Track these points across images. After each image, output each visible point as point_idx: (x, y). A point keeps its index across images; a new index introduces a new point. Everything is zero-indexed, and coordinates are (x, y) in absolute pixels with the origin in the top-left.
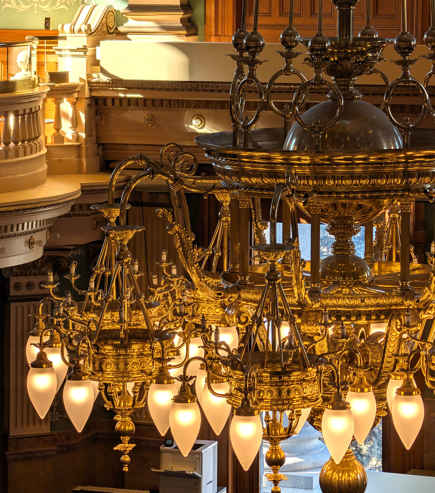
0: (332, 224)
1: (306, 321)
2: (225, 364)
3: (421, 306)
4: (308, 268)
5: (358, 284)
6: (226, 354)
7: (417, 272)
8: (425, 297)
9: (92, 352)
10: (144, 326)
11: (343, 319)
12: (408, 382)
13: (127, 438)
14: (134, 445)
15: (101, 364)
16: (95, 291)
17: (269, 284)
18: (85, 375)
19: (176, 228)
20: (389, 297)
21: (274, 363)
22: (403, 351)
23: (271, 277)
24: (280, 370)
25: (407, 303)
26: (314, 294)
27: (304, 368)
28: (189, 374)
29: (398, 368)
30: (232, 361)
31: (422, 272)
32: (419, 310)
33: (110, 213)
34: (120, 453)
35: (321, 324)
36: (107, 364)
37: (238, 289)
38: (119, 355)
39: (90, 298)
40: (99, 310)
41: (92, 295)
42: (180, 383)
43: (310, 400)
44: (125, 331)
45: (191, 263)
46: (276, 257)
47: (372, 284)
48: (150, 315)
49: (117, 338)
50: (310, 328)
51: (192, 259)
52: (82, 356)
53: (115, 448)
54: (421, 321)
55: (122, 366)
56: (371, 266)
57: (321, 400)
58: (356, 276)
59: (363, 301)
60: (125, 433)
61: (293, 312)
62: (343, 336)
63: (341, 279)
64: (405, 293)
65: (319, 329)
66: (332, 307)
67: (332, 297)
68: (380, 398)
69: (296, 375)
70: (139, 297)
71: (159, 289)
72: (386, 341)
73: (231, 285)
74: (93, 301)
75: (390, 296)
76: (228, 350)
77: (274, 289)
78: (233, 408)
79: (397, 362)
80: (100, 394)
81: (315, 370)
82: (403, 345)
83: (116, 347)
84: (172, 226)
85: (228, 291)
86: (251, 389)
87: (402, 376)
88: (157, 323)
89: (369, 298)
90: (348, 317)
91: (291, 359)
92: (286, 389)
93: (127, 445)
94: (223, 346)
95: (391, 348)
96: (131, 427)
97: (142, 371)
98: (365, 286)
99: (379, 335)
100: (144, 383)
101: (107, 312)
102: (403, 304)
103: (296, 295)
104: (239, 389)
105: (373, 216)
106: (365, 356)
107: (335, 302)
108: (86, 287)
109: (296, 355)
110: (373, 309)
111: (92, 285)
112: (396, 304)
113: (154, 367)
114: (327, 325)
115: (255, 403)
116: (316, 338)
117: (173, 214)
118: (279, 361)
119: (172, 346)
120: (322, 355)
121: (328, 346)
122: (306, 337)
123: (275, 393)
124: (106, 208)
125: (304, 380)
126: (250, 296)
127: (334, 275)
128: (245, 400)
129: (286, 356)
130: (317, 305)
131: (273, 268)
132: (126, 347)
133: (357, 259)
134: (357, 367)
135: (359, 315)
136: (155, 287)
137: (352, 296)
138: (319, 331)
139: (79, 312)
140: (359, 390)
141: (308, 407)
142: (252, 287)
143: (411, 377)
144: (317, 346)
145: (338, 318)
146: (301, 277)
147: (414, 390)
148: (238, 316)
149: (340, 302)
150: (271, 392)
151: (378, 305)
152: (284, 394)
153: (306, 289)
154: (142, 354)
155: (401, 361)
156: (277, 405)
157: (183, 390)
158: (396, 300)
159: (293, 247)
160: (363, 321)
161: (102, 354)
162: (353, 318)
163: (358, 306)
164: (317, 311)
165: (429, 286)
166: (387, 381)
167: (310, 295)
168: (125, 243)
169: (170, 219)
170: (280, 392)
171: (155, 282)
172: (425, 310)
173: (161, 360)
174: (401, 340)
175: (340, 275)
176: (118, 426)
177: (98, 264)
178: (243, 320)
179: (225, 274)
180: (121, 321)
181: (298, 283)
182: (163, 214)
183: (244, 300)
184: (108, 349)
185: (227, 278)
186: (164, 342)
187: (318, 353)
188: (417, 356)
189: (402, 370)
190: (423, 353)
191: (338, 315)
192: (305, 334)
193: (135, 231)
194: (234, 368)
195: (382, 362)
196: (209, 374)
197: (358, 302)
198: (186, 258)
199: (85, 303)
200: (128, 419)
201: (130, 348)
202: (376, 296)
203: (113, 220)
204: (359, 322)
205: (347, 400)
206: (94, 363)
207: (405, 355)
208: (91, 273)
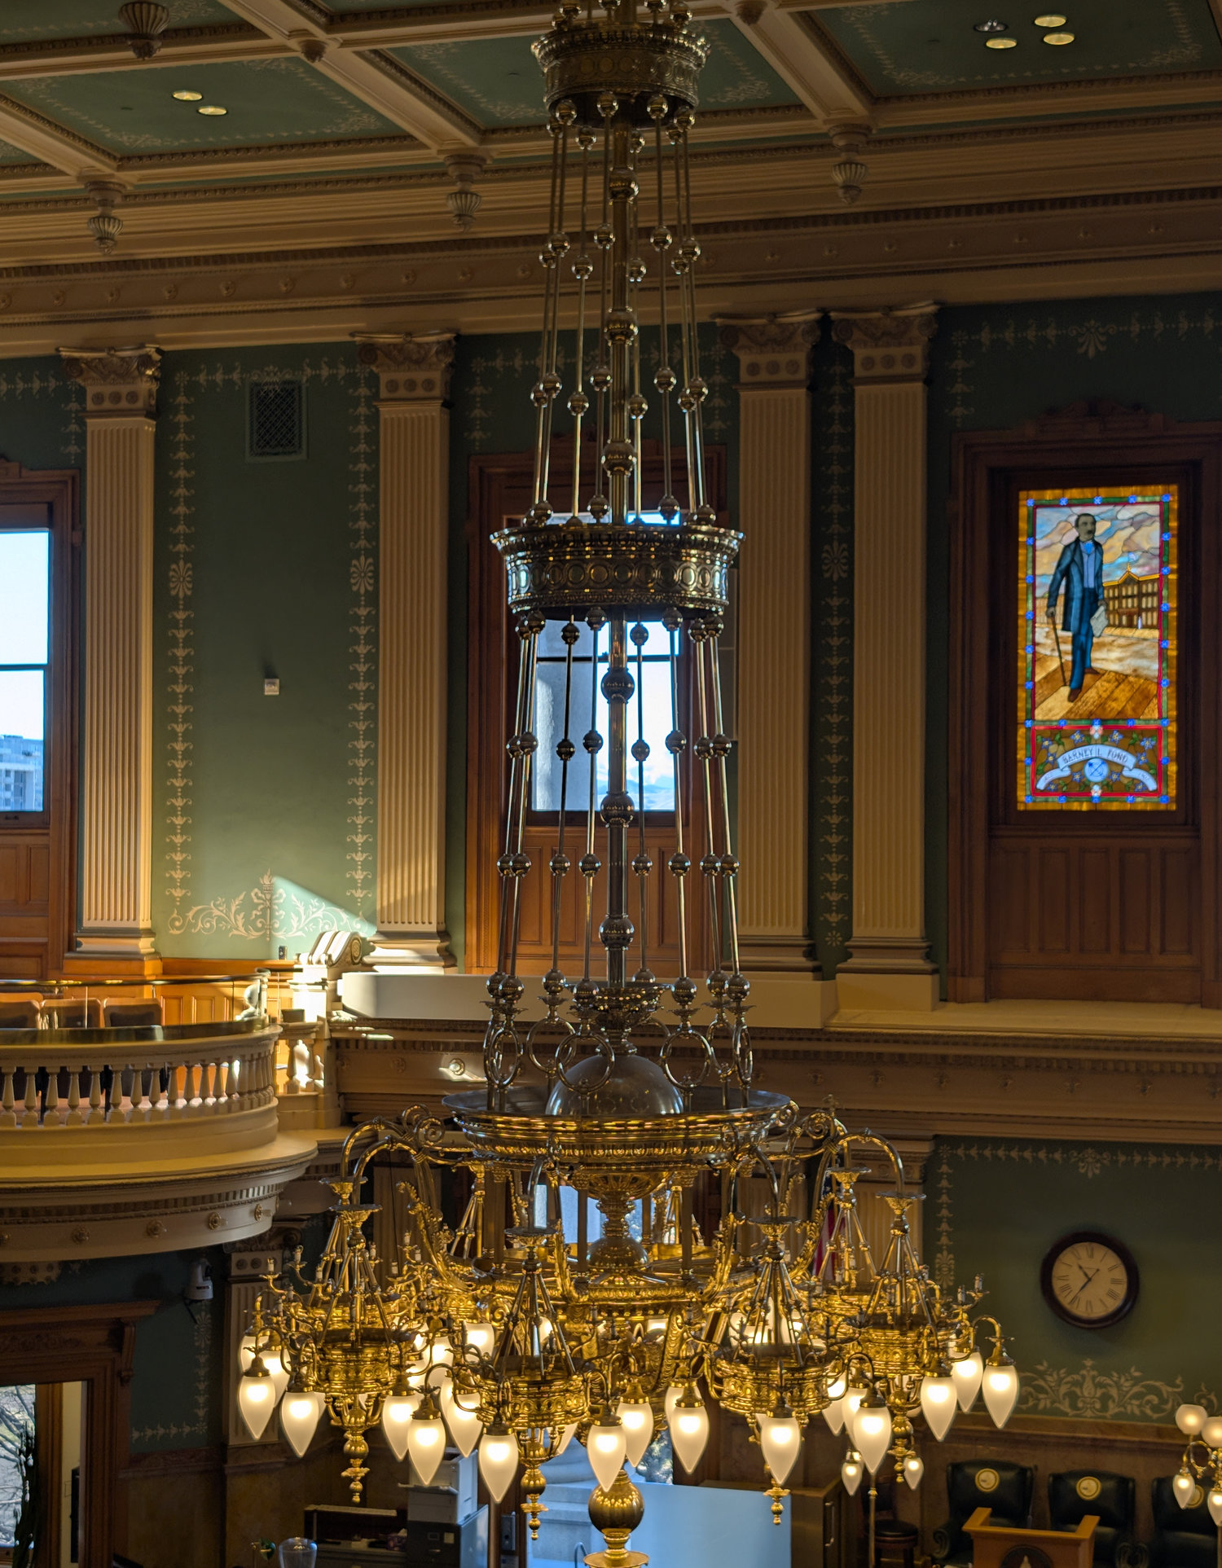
0: (603, 1200)
1: (571, 1318)
2: (475, 1371)
3: (705, 1299)
4: (574, 1252)
5: (634, 1272)
6: (477, 1360)
7: (702, 1257)
8: (709, 1288)
9: (317, 1358)
10: (379, 1325)
11: (615, 1314)
12: (689, 1392)
13: (359, 1462)
14: (366, 1470)
15: (327, 1372)
16: (322, 1282)
17: (527, 1275)
18: (308, 1386)
19: (419, 1207)
20: (668, 1288)
21: (533, 1369)
22: (683, 1354)
23: (530, 1267)
24: (539, 1379)
25: (689, 1294)
26: (581, 1285)
27: (567, 1377)
28: (432, 1385)
29: (678, 1373)
30: (484, 1368)
31: (707, 1256)
32: (704, 1303)
33: (342, 1188)
34: (350, 1480)
35: (588, 1322)
36: (335, 1372)
37: (492, 1279)
38: (349, 1361)
39: (317, 1291)
40: (326, 1306)
41: (320, 1287)
42: (422, 1396)
43: (575, 1415)
44: (357, 1331)
45: (435, 1249)
46: (535, 1242)
47: (649, 1273)
48: (386, 1311)
49: (347, 1340)
50: (576, 1326)
51: (438, 1245)
52: (305, 1363)
53: (344, 1474)
54: (704, 1316)
55: (352, 1374)
56: (649, 1250)
57: (587, 1413)
58: (631, 1263)
59: (637, 1294)
60: (355, 1456)
61: (556, 1307)
62: (614, 1337)
63: (613, 1266)
64: (687, 1284)
65: (587, 1328)
66: (603, 1300)
67: (603, 1288)
68: (658, 1409)
69: (558, 1385)
70: (373, 1290)
71: (399, 1279)
72: (665, 1340)
73: (484, 1275)
74: (320, 1294)
75: (671, 1287)
76: (478, 1355)
77: (532, 1282)
78: (484, 1426)
79: (678, 1366)
80: (326, 1411)
81: (581, 1378)
82: (684, 1347)
83: (345, 1351)
84: (414, 1205)
85: (480, 1282)
86: (505, 1403)
87: (683, 1384)
88: (396, 1321)
89: (645, 1290)
90: (621, 1313)
91: (552, 1366)
92: (546, 1402)
93: (358, 1469)
94: (473, 1350)
95: (671, 1349)
96: (363, 1448)
97: (377, 1381)
98: (641, 1274)
99: (658, 1332)
100: (379, 1395)
101: (337, 1307)
102: (684, 1297)
103: (560, 1288)
104: (490, 1404)
105: (651, 1190)
106: (640, 1359)
107: (605, 1294)
108: (313, 1278)
109: (558, 1360)
110: (650, 1302)
111: (320, 1275)
112: (677, 1297)
113: (390, 1376)
114: (595, 1323)
115: (510, 1420)
116: (584, 1338)
117: (416, 1188)
118: (539, 1368)
119: (413, 1350)
120: (590, 1360)
121: (598, 1348)
122: (569, 1336)
123: (534, 1406)
124: (337, 1182)
125: (567, 1391)
126: (506, 1288)
127: (605, 1261)
128: (498, 1416)
129: (547, 1362)
130: (585, 1299)
131: (531, 1255)
132: (357, 1352)
133: (632, 1241)
134: (630, 1373)
135: (633, 1311)
136: (395, 1277)
137: (627, 1287)
138: (587, 1330)
139: (304, 1308)
140: (633, 1401)
141: (573, 1422)
142: (509, 1276)
143: (694, 1384)
144: (585, 1347)
145: (610, 1313)
146: (565, 1265)
147: (697, 1401)
148: (492, 1312)
149: (612, 1295)
150: (528, 1405)
151: (655, 1298)
152: (544, 1408)
153: (571, 1279)
154: (376, 1360)
155: (682, 1365)
156: (534, 1421)
157: (424, 1403)
158: (677, 1292)
159: (555, 1231)
160: (639, 1317)
161: (329, 1360)
162: (627, 1314)
163: (633, 1300)
164: (585, 1306)
165: (714, 1275)
166: (667, 1388)
167: (576, 1287)
168: (359, 1225)
169: (413, 1195)
170: (539, 1405)
171: (395, 1270)
172: (710, 1303)
173: (400, 1367)
174: (682, 1340)
175: (612, 1261)
176: (347, 1446)
177: (328, 1250)
178: (498, 1317)
179: (478, 1260)
180: (352, 1320)
181: (562, 1273)
182: (405, 1189)
183: (499, 1292)
184: (336, 1354)
185: (480, 1265)
186: (403, 1345)
187: (586, 1357)
188: (701, 1360)
189: (683, 1377)
190: (706, 1356)
191: (609, 1310)
192: (570, 1334)
193: (369, 1212)
194: (485, 1377)
195: (661, 1365)
196: (455, 1385)
197: (632, 1294)
198: (431, 1243)
199: (311, 1296)
200: (360, 1438)
201: (362, 1352)
202: (653, 1287)
203: (345, 1197)
204: (635, 1318)
205: (618, 1415)
206: (319, 1371)
207: (687, 1357)
208: (319, 1261)
